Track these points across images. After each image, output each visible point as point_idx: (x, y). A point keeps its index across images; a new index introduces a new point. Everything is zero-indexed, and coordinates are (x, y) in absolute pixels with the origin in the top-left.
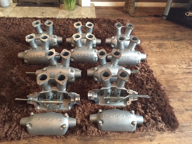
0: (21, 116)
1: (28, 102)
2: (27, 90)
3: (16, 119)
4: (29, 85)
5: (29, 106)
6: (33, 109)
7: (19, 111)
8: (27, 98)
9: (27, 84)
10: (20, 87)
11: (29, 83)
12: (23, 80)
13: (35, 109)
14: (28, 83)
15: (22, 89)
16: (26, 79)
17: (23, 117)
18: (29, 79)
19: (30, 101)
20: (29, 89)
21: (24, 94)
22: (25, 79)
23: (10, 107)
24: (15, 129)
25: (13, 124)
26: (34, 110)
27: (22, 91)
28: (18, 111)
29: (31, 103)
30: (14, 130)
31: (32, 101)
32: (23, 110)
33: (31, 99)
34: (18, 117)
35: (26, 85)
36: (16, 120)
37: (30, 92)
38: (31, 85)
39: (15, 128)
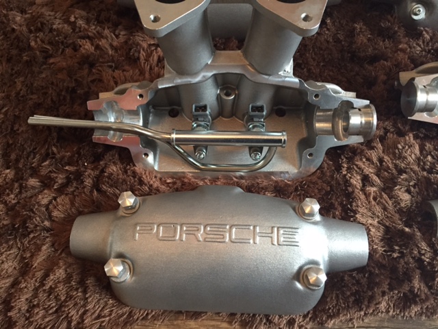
0: (72, 204)
1: (97, 136)
2: (86, 71)
3: (47, 223)
4: (87, 47)
5: (107, 157)
6: (126, 172)
7: (60, 179)
8: (89, 116)
9: (80, 42)
10: (51, 56)
11: (89, 37)
12: (57, 24)
13: (139, 168)
14: (83, 38)
15: (61, 70)
16: (72, 19)
17: (80, 213)
18: (88, 21)
19: (109, 129)
20: (92, 65)
21: (74, 91)
22: (67, 21)
23: (13, 156)
24: (49, 284)
25: (39, 249)
26: (134, 174)
27: (60, 76)
28: (53, 180)
29: (113, 139)
30: (47, 287)
31: (115, 130)
32: (78, 176)
33: (112, 119)
34: (55, 213)
35: (76, 48)
36: (48, 230)
37: (101, 80)
38: (97, 47)
39: (46, 275)
